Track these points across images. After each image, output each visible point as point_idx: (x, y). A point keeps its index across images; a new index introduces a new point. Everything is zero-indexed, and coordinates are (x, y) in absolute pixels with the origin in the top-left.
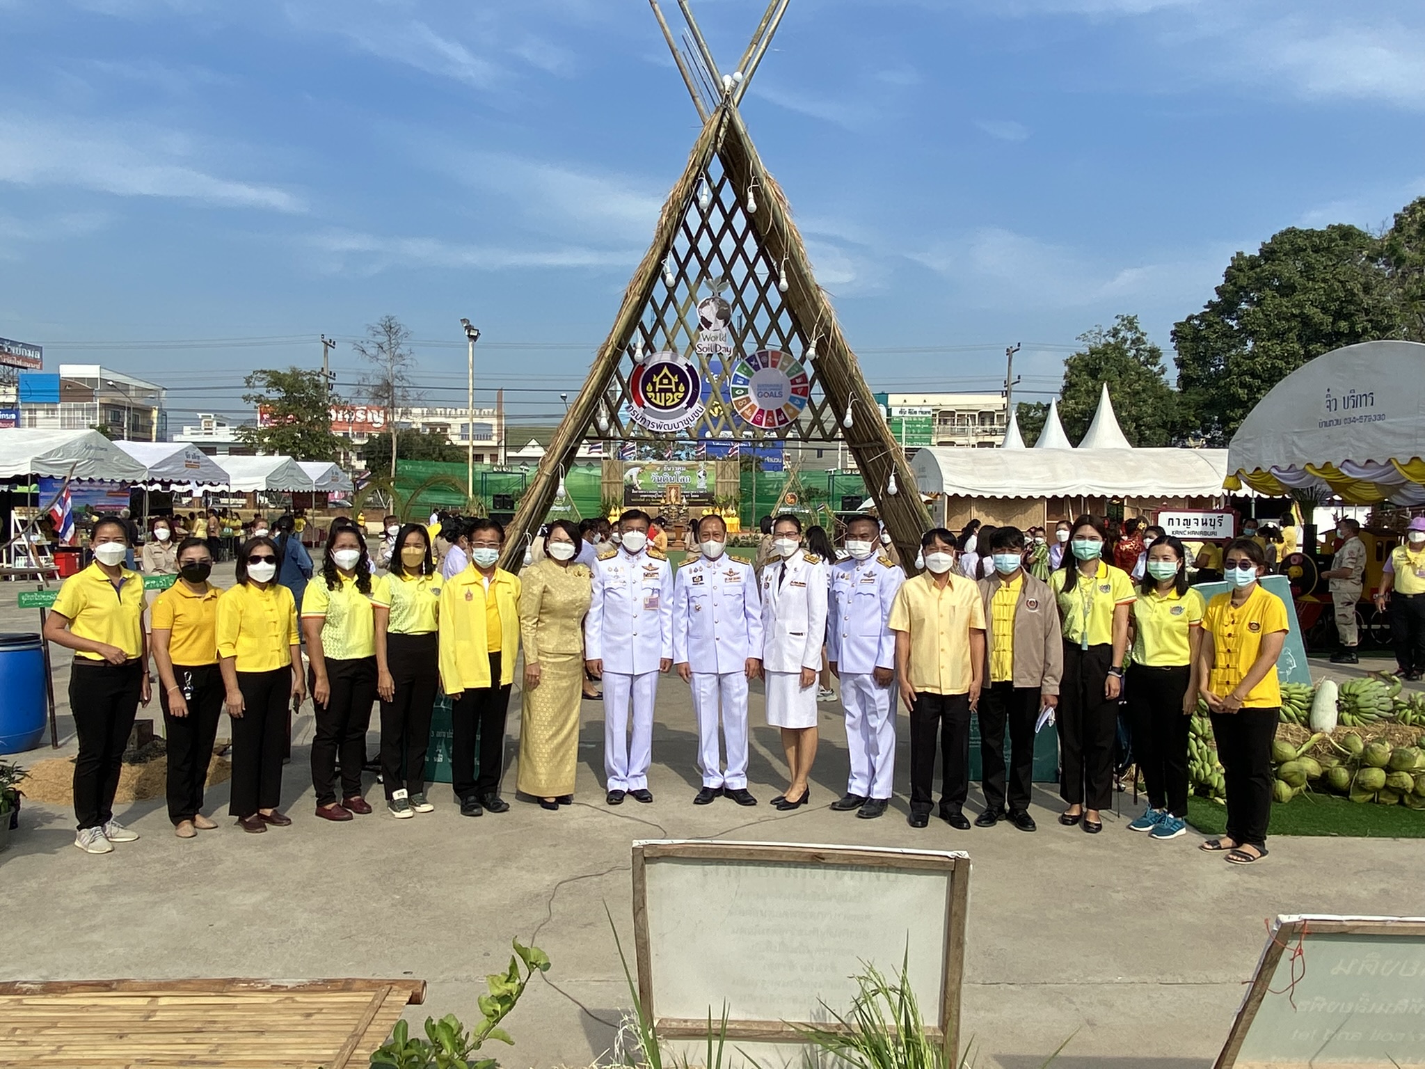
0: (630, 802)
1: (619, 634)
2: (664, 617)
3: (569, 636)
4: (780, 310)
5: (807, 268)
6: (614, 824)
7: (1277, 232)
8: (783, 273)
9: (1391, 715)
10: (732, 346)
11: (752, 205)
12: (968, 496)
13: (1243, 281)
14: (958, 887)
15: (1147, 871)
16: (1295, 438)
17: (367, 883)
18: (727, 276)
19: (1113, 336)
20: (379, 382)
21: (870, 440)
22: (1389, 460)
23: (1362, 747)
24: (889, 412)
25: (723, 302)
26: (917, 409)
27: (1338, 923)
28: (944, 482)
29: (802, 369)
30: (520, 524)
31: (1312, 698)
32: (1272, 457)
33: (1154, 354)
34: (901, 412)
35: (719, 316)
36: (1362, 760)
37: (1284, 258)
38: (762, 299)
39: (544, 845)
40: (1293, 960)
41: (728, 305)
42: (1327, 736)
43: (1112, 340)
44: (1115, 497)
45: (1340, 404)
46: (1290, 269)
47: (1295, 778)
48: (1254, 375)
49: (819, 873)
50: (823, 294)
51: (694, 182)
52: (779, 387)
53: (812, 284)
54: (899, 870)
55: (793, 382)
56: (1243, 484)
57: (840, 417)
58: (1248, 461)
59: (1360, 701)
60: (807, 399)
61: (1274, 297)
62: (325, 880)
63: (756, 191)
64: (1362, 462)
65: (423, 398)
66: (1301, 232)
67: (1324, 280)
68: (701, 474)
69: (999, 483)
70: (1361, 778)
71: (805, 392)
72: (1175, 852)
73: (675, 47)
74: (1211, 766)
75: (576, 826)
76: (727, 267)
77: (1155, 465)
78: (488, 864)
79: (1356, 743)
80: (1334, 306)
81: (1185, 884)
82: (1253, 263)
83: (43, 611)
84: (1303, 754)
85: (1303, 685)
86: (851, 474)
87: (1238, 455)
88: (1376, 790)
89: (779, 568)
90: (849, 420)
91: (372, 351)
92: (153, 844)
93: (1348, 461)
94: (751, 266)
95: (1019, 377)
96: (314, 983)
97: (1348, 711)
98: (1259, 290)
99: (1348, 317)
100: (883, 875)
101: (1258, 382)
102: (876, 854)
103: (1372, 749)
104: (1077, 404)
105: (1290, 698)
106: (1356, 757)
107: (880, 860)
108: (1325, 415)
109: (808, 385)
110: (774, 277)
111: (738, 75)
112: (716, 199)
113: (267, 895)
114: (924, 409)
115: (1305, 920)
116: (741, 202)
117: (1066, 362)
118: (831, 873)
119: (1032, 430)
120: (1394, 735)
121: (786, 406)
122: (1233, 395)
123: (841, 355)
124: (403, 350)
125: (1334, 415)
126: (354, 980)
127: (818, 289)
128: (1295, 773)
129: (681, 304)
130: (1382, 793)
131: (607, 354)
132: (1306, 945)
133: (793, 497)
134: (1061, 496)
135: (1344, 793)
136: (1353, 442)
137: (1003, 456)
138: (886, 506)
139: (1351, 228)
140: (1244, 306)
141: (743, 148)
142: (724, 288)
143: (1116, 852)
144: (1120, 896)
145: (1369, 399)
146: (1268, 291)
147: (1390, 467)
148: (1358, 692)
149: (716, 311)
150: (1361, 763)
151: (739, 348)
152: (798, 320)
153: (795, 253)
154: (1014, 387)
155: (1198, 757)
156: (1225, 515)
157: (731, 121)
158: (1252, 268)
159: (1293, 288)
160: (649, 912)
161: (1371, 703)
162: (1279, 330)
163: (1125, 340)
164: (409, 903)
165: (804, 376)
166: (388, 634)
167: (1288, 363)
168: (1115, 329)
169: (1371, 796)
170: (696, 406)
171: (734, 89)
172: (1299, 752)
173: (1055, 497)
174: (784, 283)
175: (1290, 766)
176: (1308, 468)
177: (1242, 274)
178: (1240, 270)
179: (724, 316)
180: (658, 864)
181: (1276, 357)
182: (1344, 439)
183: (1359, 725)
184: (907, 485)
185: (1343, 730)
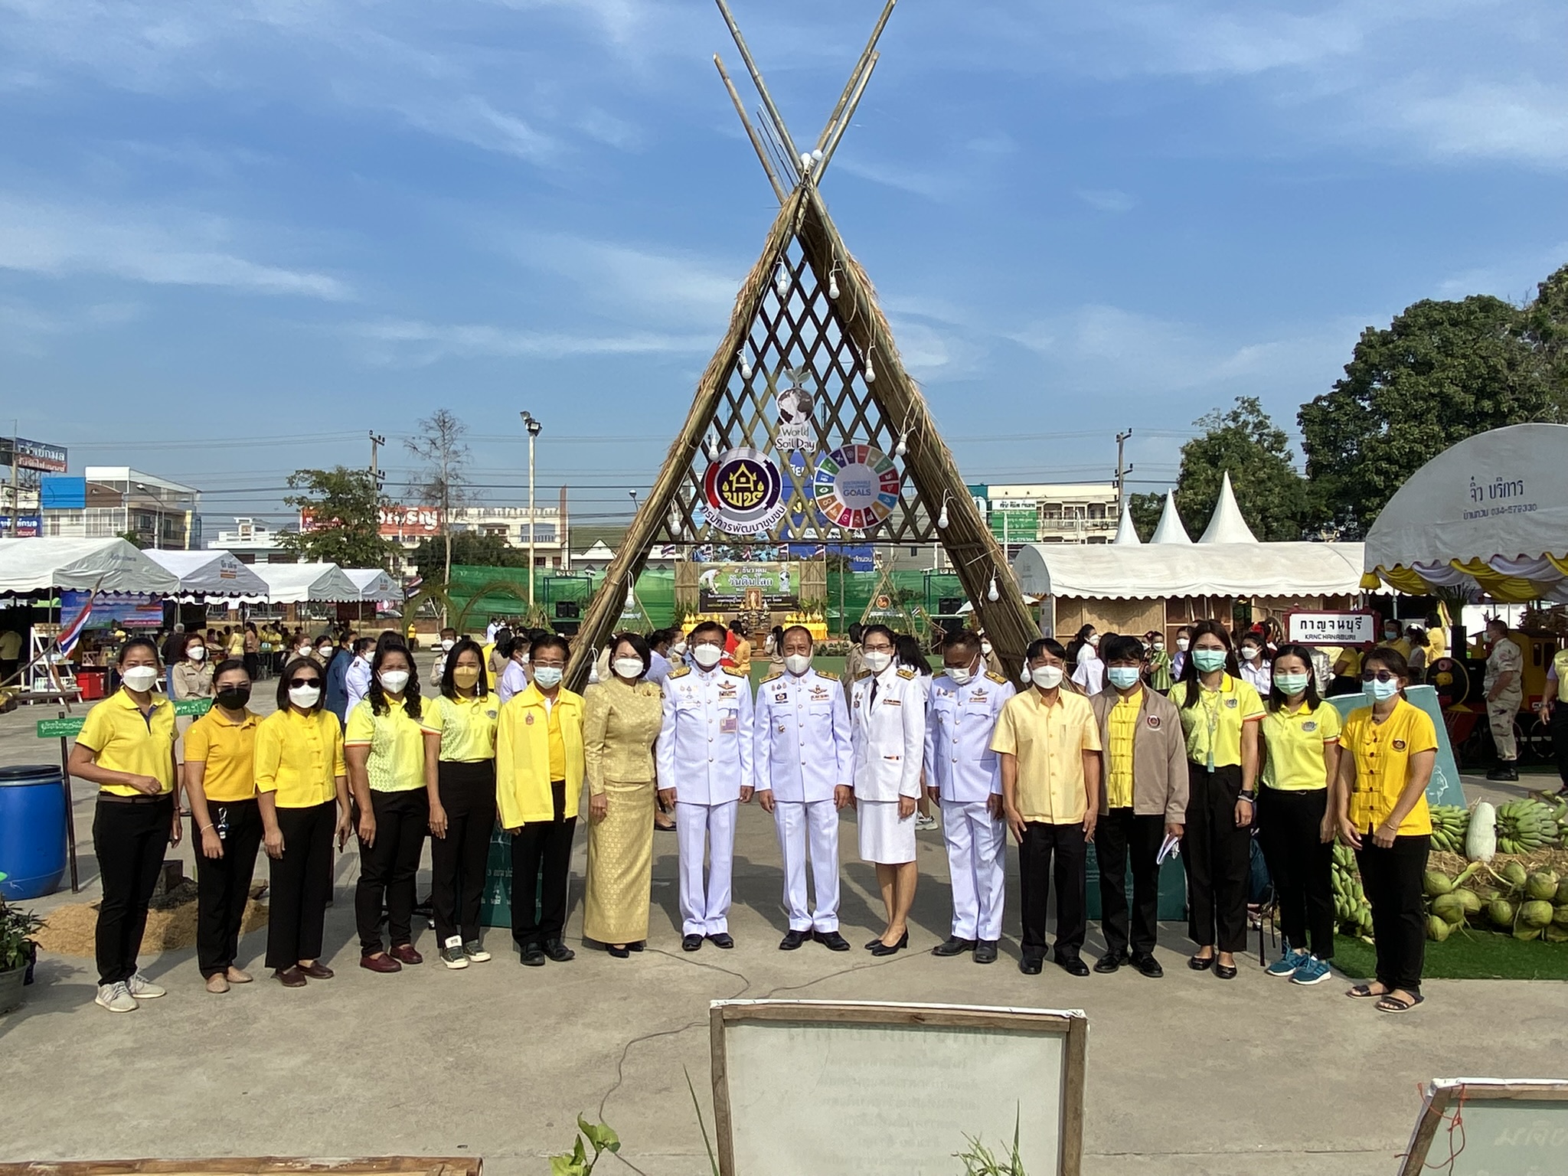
0: (708, 948)
1: (694, 760)
2: (743, 740)
3: (639, 763)
4: (866, 402)
5: (896, 356)
6: (690, 973)
7: (1410, 305)
8: (869, 362)
9: (1556, 840)
10: (815, 441)
11: (834, 290)
12: (1079, 597)
13: (1375, 359)
14: (1074, 1050)
15: (1289, 1022)
16: (1438, 531)
17: (417, 1044)
18: (809, 365)
19: (1234, 420)
20: (432, 481)
21: (969, 542)
22: (1544, 555)
23: (1525, 877)
24: (989, 505)
25: (804, 394)
26: (1020, 502)
27: (1501, 1088)
28: (1052, 582)
29: (892, 465)
30: (585, 638)
31: (1467, 822)
32: (1413, 553)
33: (1280, 439)
34: (1002, 505)
35: (800, 409)
36: (1525, 892)
37: (1418, 333)
38: (847, 390)
39: (614, 998)
40: (1451, 1130)
41: (810, 397)
42: (1485, 865)
43: (1232, 425)
44: (1242, 597)
45: (1486, 493)
46: (1427, 344)
47: (1452, 913)
48: (1390, 460)
49: (918, 1035)
50: (912, 384)
51: (771, 267)
52: (866, 484)
53: (901, 374)
54: (1008, 1031)
55: (882, 479)
56: (1382, 582)
57: (935, 516)
58: (1387, 556)
59: (1521, 825)
60: (898, 496)
61: (1409, 374)
62: (372, 1040)
63: (838, 276)
64: (1514, 556)
65: (479, 497)
66: (1437, 304)
67: (1464, 356)
68: (783, 576)
69: (1114, 582)
70: (1525, 912)
71: (896, 489)
72: (1320, 999)
73: (749, 123)
74: (1357, 900)
75: (649, 977)
76: (809, 356)
77: (1283, 561)
78: (552, 1020)
79: (1518, 873)
80: (1476, 385)
81: (1331, 1036)
82: (1385, 338)
83: (64, 740)
84: (1459, 886)
85: (1457, 808)
86: (949, 574)
87: (1375, 550)
88: (1541, 925)
89: (871, 685)
90: (944, 520)
91: (424, 447)
92: (181, 1001)
93: (1498, 556)
94: (834, 355)
95: (1131, 466)
96: (358, 1162)
97: (1508, 836)
98: (1393, 368)
99: (1492, 396)
100: (990, 1037)
101: (1395, 468)
102: (981, 1014)
103: (1536, 880)
104: (1196, 494)
105: (1442, 823)
106: (1519, 888)
107: (986, 1021)
108: (1472, 506)
109: (899, 481)
110: (860, 366)
111: (818, 153)
112: (796, 284)
113: (306, 1057)
114: (1028, 502)
115: (1464, 1084)
116: (823, 286)
117: (1183, 450)
118: (931, 1036)
119: (1147, 523)
120: (1560, 863)
121: (876, 505)
122: (1369, 482)
123: (934, 450)
124: (458, 446)
125: (1480, 506)
126: (402, 1158)
127: (908, 378)
128: (1451, 907)
129: (759, 396)
130: (1551, 929)
131: (679, 453)
132: (1466, 1112)
133: (886, 600)
134: (1181, 596)
135: (1507, 929)
136: (1503, 534)
137: (1114, 552)
138: (987, 613)
139: (1491, 299)
140: (1376, 385)
141: (823, 229)
142: (806, 378)
143: (1254, 999)
144: (1259, 1051)
145: (1519, 488)
146: (1402, 369)
147: (1544, 562)
148: (1518, 815)
149: (797, 403)
150: (1524, 895)
151: (823, 444)
152: (886, 411)
153: (882, 340)
154: (1126, 477)
155: (1341, 890)
156: (1363, 616)
157: (811, 202)
158: (1384, 344)
159: (1431, 367)
160: (730, 1082)
161: (1533, 828)
162: (1416, 410)
163: (1246, 424)
164: (463, 1066)
165: (894, 472)
166: (440, 763)
167: (1427, 446)
168: (1235, 413)
169: (1538, 932)
170: (777, 506)
171: (813, 168)
172: (1455, 884)
173: (1174, 597)
174: (870, 373)
175: (1445, 900)
176: (1454, 564)
177: (1373, 351)
178: (1371, 347)
179: (806, 408)
180: (739, 1027)
181: (1415, 441)
182: (1491, 532)
183: (1521, 853)
184: (1010, 590)
185: (1503, 858)
